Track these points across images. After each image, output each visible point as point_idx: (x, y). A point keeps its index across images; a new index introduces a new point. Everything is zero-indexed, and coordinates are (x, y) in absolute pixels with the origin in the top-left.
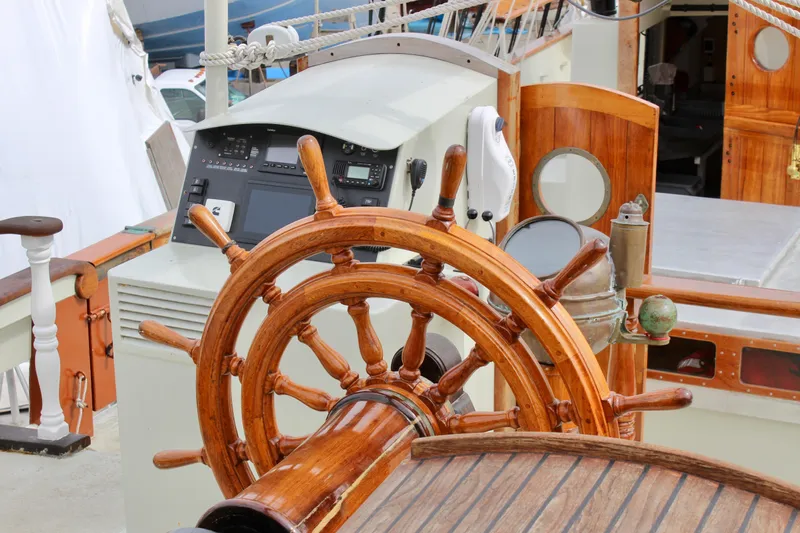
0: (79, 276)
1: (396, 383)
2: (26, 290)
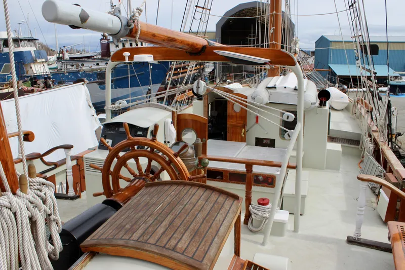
0: (77, 160)
1: (145, 175)
2: (65, 163)
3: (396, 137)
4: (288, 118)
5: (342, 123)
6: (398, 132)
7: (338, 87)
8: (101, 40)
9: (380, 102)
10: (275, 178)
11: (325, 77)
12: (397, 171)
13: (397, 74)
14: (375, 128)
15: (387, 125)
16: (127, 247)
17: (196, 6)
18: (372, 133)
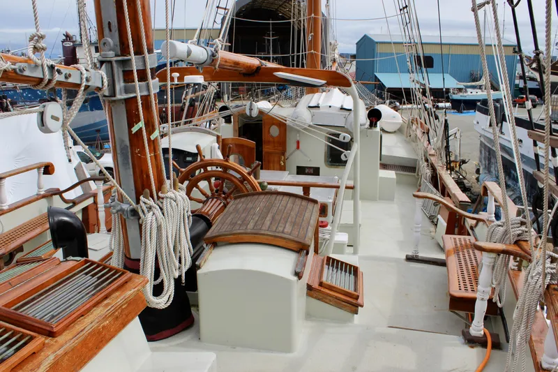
0: (94, 197)
1: (217, 195)
3: (460, 165)
4: (344, 139)
5: (395, 148)
6: (461, 158)
7: (390, 104)
8: (63, 42)
9: (436, 121)
10: (327, 206)
11: (372, 91)
12: (454, 195)
13: (461, 85)
14: (433, 152)
15: (444, 147)
16: (246, 233)
17: (218, 7)
18: (429, 157)
